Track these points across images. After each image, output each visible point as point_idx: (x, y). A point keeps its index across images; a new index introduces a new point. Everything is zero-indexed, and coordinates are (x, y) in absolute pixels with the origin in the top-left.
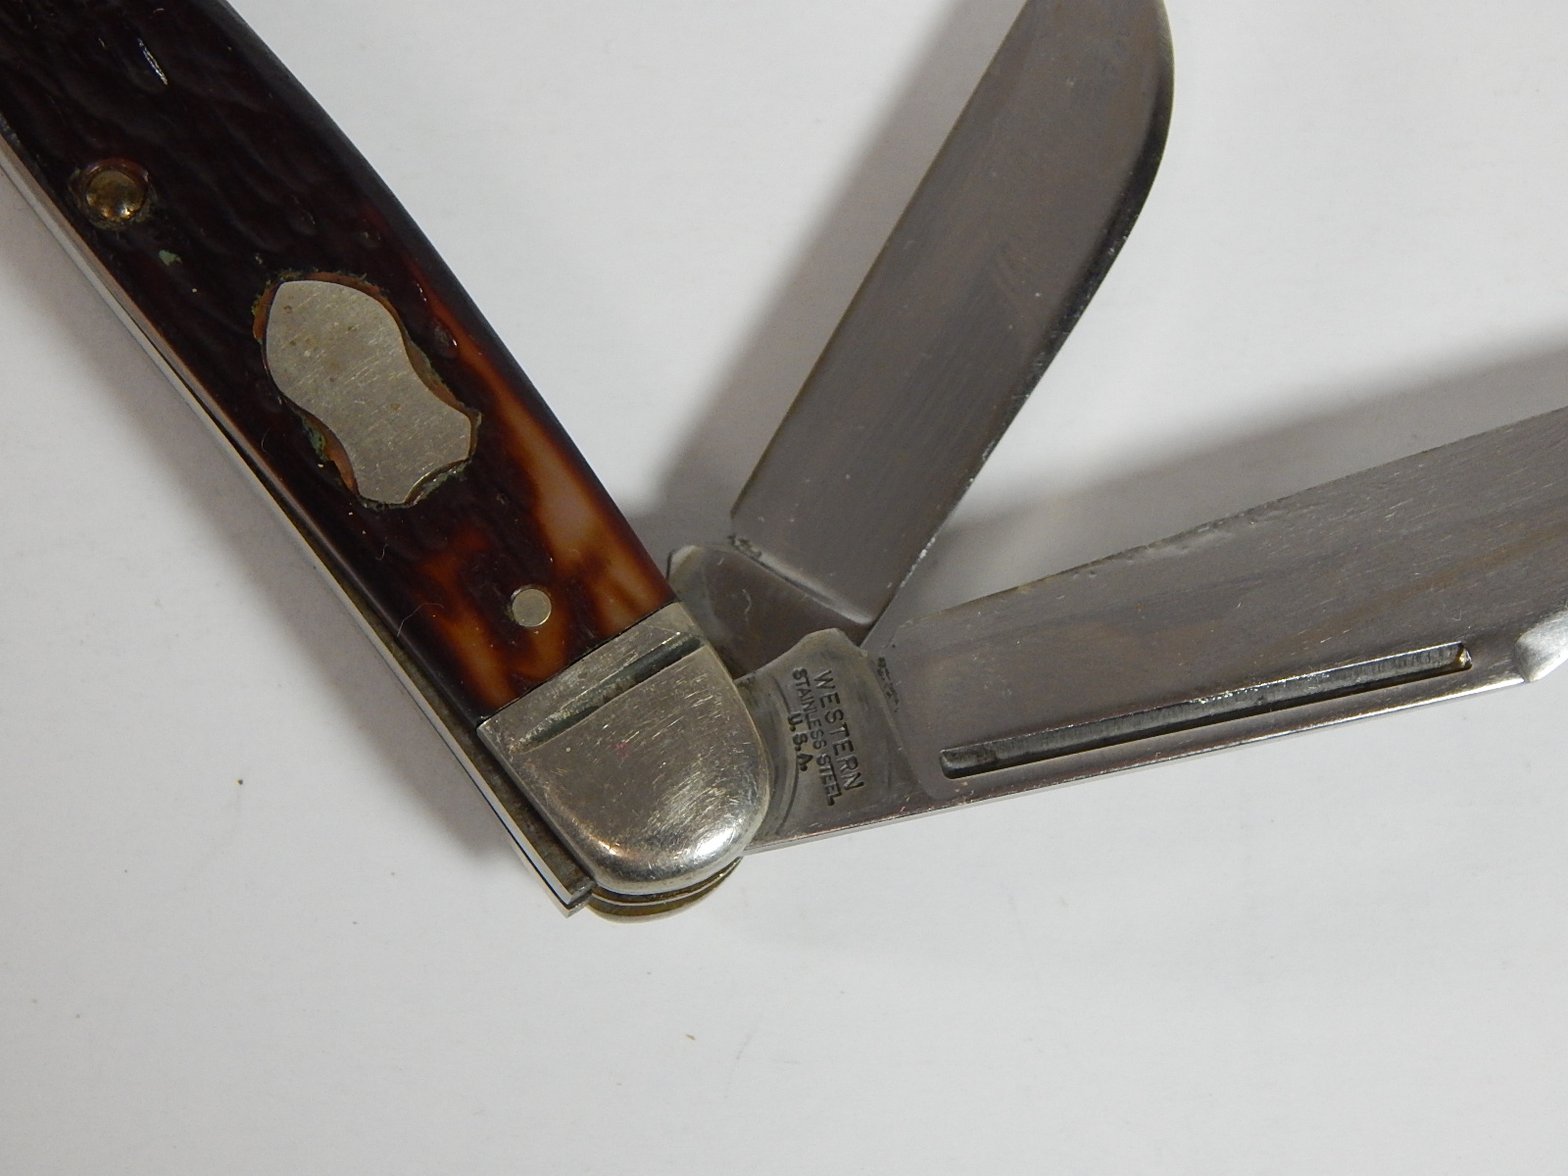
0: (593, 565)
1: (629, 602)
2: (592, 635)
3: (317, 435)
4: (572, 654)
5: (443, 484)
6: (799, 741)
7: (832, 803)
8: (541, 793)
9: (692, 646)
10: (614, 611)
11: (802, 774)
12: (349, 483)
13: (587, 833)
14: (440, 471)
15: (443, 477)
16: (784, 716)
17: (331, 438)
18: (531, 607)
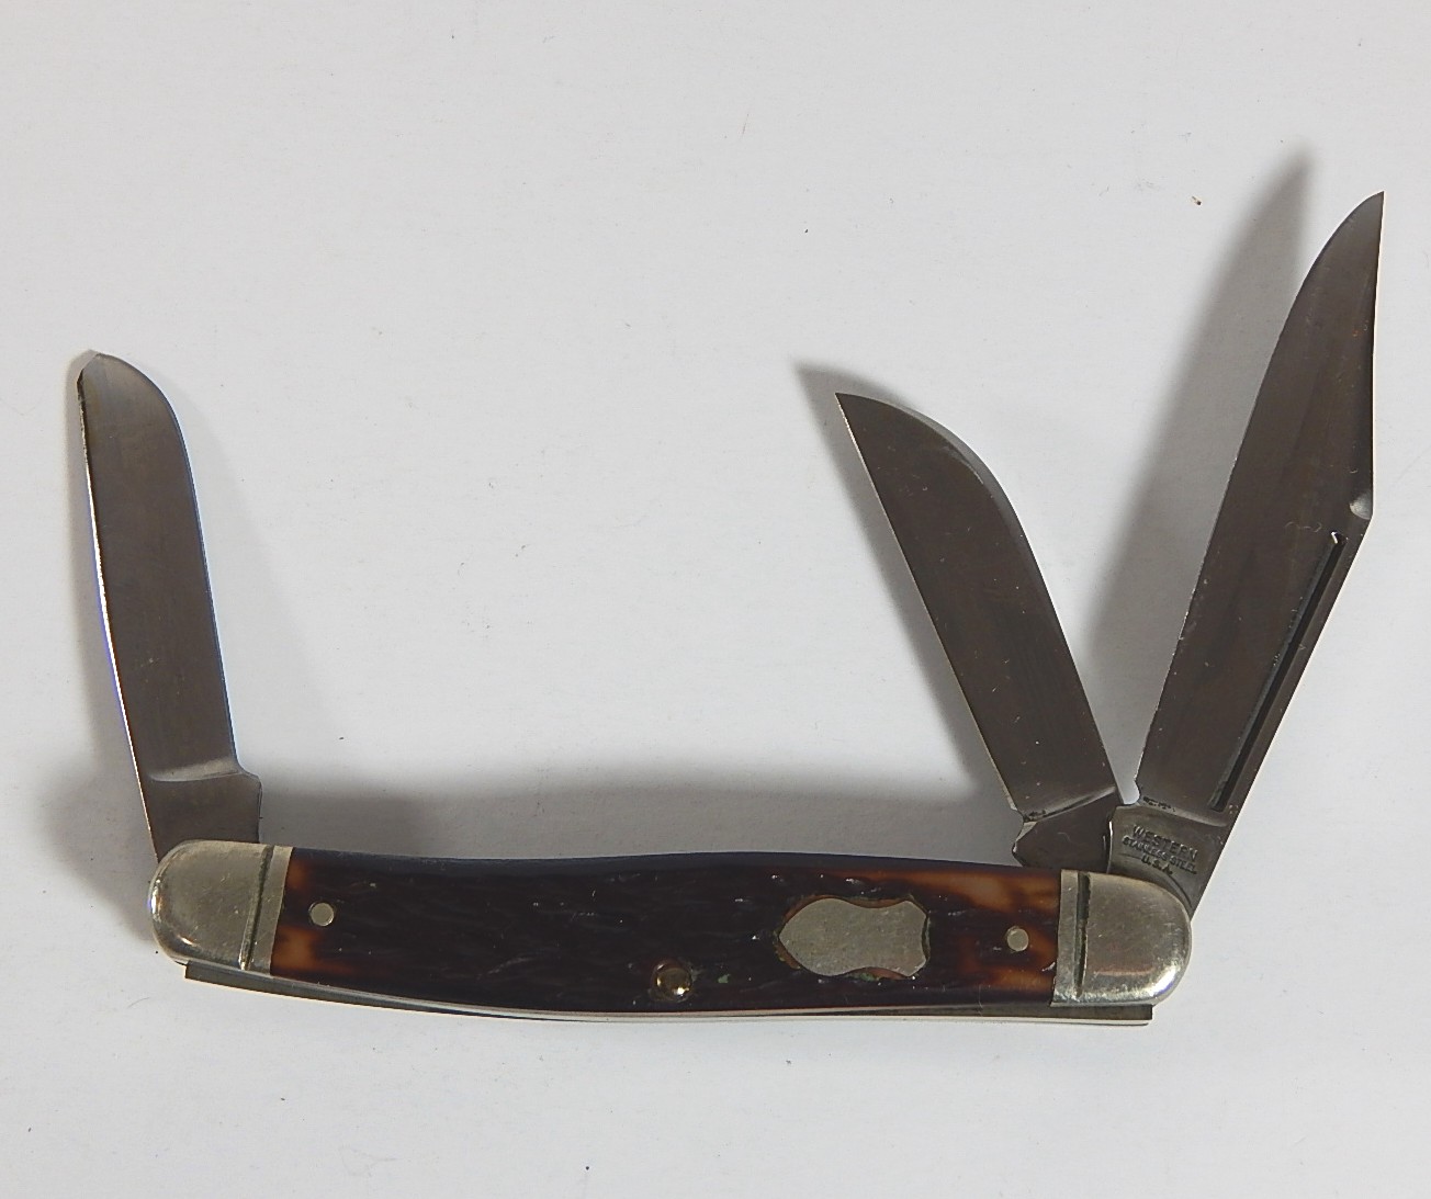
0: (1018, 897)
1: (1048, 894)
2: (1050, 923)
3: (864, 974)
4: (1052, 937)
5: (930, 936)
6: (1156, 866)
7: (1195, 873)
8: (1104, 1000)
9: (1087, 880)
10: (1047, 904)
11: (1173, 875)
12: (898, 978)
13: (1137, 993)
14: (924, 933)
15: (927, 934)
16: (1140, 862)
17: (870, 970)
18: (1018, 939)
